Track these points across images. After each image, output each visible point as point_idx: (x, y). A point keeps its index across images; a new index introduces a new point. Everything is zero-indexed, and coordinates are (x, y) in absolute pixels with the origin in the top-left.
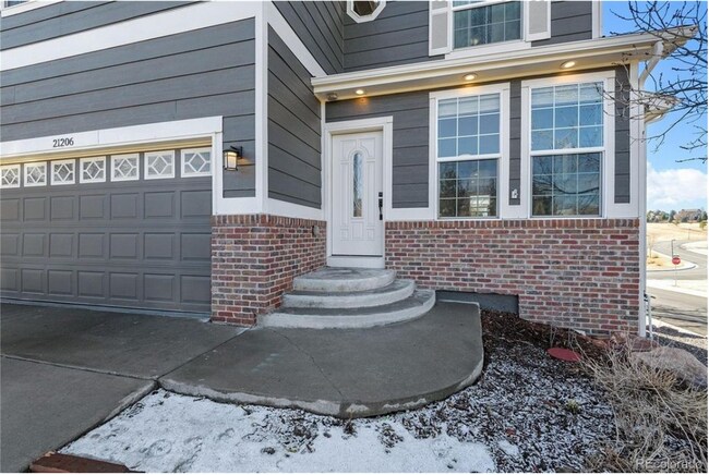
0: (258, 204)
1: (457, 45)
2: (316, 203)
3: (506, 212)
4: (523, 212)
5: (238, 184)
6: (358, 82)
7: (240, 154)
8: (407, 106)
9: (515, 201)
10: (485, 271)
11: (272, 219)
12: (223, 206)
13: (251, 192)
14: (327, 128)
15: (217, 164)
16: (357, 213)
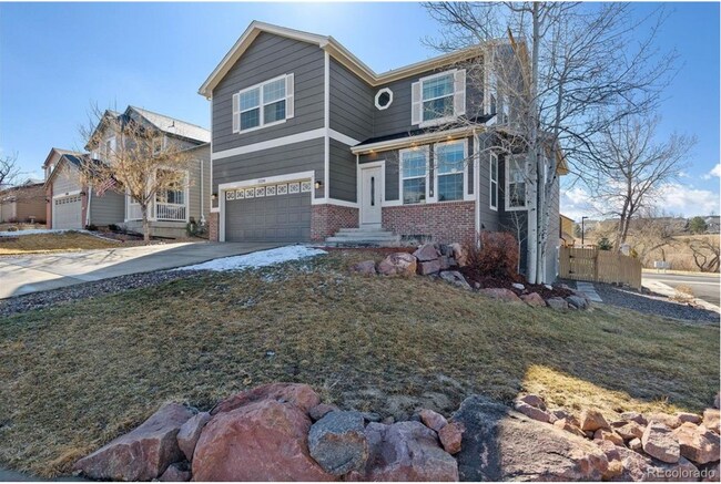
0: (326, 200)
1: (424, 120)
2: (354, 200)
3: (429, 200)
4: (435, 200)
5: (320, 194)
6: (371, 148)
7: (320, 183)
8: (390, 156)
9: (431, 196)
10: (419, 226)
11: (330, 205)
12: (315, 202)
13: (323, 196)
14: (359, 166)
15: (313, 186)
16: (373, 204)
